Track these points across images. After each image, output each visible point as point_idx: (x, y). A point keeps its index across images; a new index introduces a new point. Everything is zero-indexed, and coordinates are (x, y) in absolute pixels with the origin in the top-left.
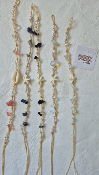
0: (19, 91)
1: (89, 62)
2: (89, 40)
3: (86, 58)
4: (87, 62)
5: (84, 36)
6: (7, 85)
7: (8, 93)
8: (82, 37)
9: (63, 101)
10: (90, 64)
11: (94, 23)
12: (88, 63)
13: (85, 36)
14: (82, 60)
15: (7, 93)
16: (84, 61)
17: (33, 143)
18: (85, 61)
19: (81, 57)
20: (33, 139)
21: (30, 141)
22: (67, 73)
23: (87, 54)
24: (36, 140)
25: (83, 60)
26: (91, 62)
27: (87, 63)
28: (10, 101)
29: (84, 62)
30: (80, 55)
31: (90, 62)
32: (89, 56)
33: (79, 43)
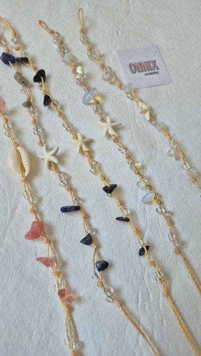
0: (42, 193)
1: (154, 69)
2: (131, 36)
3: (144, 66)
4: (150, 72)
5: (118, 34)
6: (7, 193)
7: (19, 210)
8: (115, 36)
9: (155, 165)
10: (158, 73)
11: (122, 9)
12: (155, 73)
13: (120, 33)
14: (139, 72)
15: (13, 211)
16: (144, 73)
17: (149, 308)
18: (147, 72)
19: (135, 68)
20: (143, 298)
21: (137, 307)
22: (127, 106)
23: (143, 59)
24: (151, 296)
25: (142, 71)
26: (158, 69)
27: (152, 73)
28: (34, 223)
29: (146, 74)
30: (131, 65)
31: (156, 71)
32: (149, 60)
33: (116, 47)
